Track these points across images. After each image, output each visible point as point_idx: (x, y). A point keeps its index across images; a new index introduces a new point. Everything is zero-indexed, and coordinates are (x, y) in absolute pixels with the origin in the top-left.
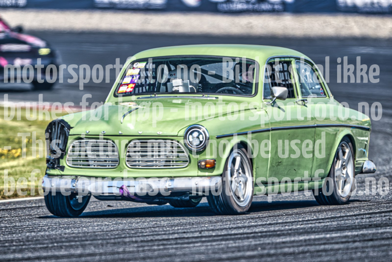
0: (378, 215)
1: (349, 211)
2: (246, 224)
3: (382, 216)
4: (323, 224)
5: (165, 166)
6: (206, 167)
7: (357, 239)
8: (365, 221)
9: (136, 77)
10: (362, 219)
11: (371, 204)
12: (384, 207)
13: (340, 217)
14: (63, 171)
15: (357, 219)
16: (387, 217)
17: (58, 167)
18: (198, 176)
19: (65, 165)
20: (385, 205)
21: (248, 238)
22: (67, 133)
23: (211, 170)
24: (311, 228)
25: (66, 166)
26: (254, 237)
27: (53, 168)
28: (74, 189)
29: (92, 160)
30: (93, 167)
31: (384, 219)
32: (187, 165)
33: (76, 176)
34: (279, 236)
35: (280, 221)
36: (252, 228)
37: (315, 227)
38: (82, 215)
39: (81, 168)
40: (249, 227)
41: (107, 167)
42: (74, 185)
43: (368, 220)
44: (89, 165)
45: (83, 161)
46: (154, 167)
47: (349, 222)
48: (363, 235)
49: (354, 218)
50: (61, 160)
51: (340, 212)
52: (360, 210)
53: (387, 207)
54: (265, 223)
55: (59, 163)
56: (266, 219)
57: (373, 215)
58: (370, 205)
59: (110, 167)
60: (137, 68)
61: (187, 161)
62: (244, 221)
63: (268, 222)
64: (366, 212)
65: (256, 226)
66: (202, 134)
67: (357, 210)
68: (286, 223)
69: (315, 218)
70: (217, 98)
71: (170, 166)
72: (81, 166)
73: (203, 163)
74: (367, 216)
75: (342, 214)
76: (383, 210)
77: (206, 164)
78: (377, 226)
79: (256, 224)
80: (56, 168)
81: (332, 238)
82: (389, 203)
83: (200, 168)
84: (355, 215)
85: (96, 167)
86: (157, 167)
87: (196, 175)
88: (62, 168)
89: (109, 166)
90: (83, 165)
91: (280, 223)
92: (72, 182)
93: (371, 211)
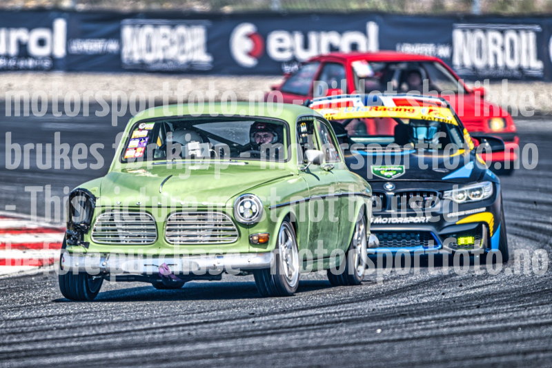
0: (174, 329)
1: (137, 325)
2: (7, 341)
3: (179, 331)
4: (104, 341)
5: (210, 241)
6: (259, 242)
7: (148, 359)
8: (158, 337)
9: (144, 139)
10: (154, 333)
11: (165, 315)
12: (181, 319)
13: (126, 331)
14: (88, 248)
15: (147, 334)
16: (186, 332)
17: (81, 243)
18: (249, 252)
19: (90, 241)
20: (184, 316)
21: (9, 358)
22: (93, 205)
23: (263, 246)
24: (89, 346)
25: (91, 243)
26: (16, 358)
27: (76, 244)
28: (105, 269)
29: (123, 236)
30: (124, 243)
31: (182, 334)
32: (236, 240)
33: (105, 254)
34: (48, 355)
35: (49, 337)
36: (13, 346)
37: (94, 345)
38: (96, 298)
39: (110, 244)
40: (10, 344)
41: (142, 243)
42: (104, 264)
43: (161, 336)
44: (119, 241)
45: (112, 236)
46: (198, 243)
47: (138, 338)
48: (156, 355)
49: (144, 332)
50: (85, 235)
51: (127, 325)
52: (152, 323)
53: (185, 319)
54: (29, 339)
55: (82, 239)
56: (31, 334)
57: (168, 330)
58: (163, 317)
59: (146, 243)
60: (144, 129)
61: (236, 236)
62: (4, 336)
63: (34, 338)
64: (159, 325)
65: (18, 343)
66: (255, 204)
67: (147, 323)
68: (57, 339)
69: (94, 332)
70: (247, 163)
71: (216, 241)
72: (110, 242)
73: (255, 238)
74: (161, 330)
75: (129, 328)
76: (181, 323)
77: (259, 239)
78: (173, 343)
79: (18, 340)
80: (80, 244)
81: (116, 359)
82: (188, 314)
83: (252, 243)
84: (145, 330)
85: (128, 243)
86: (202, 243)
87: (247, 251)
88: (87, 245)
89: (144, 241)
90: (112, 241)
91: (49, 340)
92: (101, 260)
93: (165, 324)
